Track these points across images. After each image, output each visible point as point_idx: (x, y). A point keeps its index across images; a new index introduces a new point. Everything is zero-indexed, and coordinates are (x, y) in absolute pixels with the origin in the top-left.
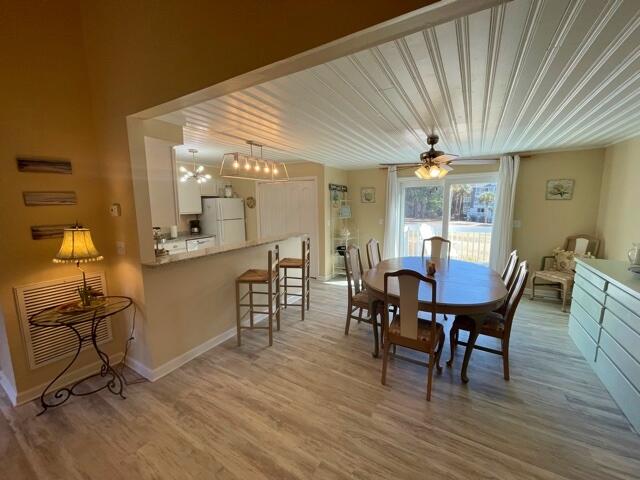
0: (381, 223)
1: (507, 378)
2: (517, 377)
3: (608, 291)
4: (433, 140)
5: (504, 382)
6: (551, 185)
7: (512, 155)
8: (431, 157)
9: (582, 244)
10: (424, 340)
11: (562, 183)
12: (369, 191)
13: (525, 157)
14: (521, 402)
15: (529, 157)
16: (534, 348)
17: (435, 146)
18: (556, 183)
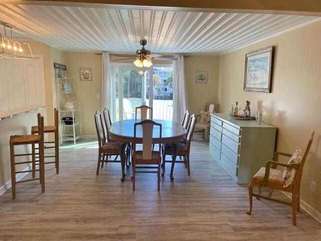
0: (98, 98)
1: (189, 174)
2: (193, 173)
3: (223, 126)
4: (144, 43)
5: (188, 176)
6: (198, 75)
7: (180, 54)
8: (143, 54)
9: (212, 107)
10: (155, 159)
11: (203, 73)
12: (87, 71)
13: (186, 56)
14: (196, 181)
15: (188, 57)
16: (197, 161)
17: (145, 46)
18: (200, 73)
